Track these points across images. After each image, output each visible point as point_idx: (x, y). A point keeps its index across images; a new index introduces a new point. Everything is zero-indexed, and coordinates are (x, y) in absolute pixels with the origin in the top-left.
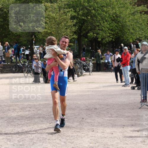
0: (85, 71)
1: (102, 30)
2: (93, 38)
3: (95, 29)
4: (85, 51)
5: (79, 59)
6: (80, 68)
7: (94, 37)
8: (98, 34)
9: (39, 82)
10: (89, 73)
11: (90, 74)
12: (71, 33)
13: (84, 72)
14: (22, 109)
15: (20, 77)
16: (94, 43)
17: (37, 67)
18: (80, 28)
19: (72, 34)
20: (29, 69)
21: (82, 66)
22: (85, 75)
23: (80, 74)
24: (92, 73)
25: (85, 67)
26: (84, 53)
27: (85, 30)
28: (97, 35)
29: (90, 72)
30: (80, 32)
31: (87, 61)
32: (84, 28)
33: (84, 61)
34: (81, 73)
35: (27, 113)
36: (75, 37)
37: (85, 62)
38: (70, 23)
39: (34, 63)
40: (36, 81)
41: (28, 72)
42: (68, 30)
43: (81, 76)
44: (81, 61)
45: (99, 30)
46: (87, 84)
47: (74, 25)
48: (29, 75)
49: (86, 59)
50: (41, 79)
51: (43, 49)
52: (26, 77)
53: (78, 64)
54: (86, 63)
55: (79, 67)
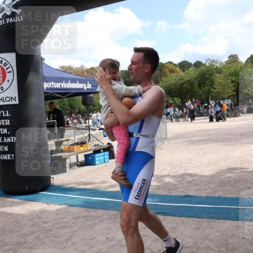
9: (213, 121)
14: (201, 136)
15: (202, 119)
17: (212, 112)
19: (233, 92)
33: (240, 107)
35: (203, 138)
36: (235, 93)
38: (231, 85)
39: (210, 110)
40: (211, 120)
41: (207, 116)
42: (230, 90)
47: (234, 86)
48: (207, 117)
50: (214, 120)
52: (205, 119)
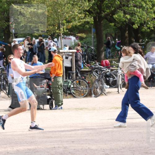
0: (108, 86)
1: (141, 7)
2: (125, 23)
3: (127, 6)
4: (110, 48)
5: (97, 63)
6: (98, 80)
7: (127, 20)
8: (132, 14)
10: (116, 89)
11: (118, 91)
12: (81, 13)
13: (106, 88)
16: (127, 32)
18: (98, 4)
19: (83, 15)
20: (3, 84)
21: (102, 77)
22: (108, 93)
23: (99, 91)
24: (122, 88)
25: (108, 79)
26: (109, 50)
27: (108, 7)
28: (132, 16)
29: (118, 87)
30: (99, 11)
31: (112, 67)
32: (107, 4)
34: (102, 89)
37: (108, 68)
43: (101, 94)
44: (102, 67)
45: (135, 6)
46: (112, 110)
49: (111, 62)
51: (28, 44)
53: (96, 72)
54: (112, 70)
55: (97, 78)
